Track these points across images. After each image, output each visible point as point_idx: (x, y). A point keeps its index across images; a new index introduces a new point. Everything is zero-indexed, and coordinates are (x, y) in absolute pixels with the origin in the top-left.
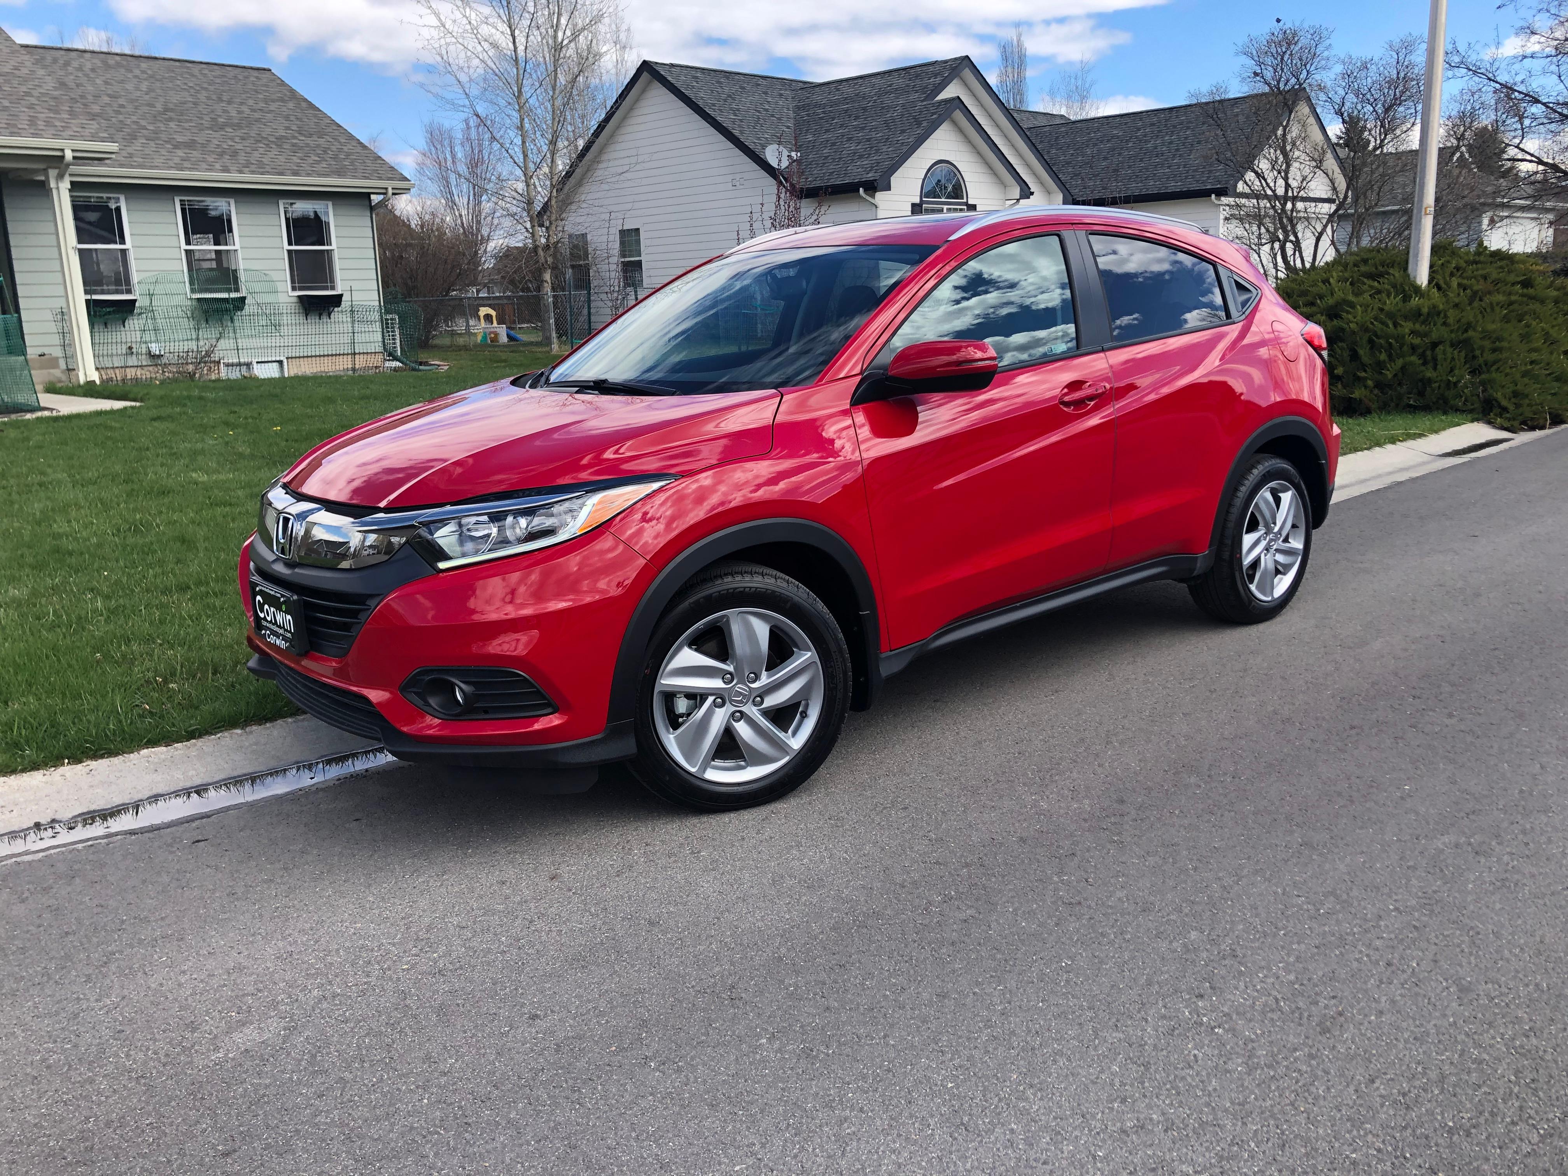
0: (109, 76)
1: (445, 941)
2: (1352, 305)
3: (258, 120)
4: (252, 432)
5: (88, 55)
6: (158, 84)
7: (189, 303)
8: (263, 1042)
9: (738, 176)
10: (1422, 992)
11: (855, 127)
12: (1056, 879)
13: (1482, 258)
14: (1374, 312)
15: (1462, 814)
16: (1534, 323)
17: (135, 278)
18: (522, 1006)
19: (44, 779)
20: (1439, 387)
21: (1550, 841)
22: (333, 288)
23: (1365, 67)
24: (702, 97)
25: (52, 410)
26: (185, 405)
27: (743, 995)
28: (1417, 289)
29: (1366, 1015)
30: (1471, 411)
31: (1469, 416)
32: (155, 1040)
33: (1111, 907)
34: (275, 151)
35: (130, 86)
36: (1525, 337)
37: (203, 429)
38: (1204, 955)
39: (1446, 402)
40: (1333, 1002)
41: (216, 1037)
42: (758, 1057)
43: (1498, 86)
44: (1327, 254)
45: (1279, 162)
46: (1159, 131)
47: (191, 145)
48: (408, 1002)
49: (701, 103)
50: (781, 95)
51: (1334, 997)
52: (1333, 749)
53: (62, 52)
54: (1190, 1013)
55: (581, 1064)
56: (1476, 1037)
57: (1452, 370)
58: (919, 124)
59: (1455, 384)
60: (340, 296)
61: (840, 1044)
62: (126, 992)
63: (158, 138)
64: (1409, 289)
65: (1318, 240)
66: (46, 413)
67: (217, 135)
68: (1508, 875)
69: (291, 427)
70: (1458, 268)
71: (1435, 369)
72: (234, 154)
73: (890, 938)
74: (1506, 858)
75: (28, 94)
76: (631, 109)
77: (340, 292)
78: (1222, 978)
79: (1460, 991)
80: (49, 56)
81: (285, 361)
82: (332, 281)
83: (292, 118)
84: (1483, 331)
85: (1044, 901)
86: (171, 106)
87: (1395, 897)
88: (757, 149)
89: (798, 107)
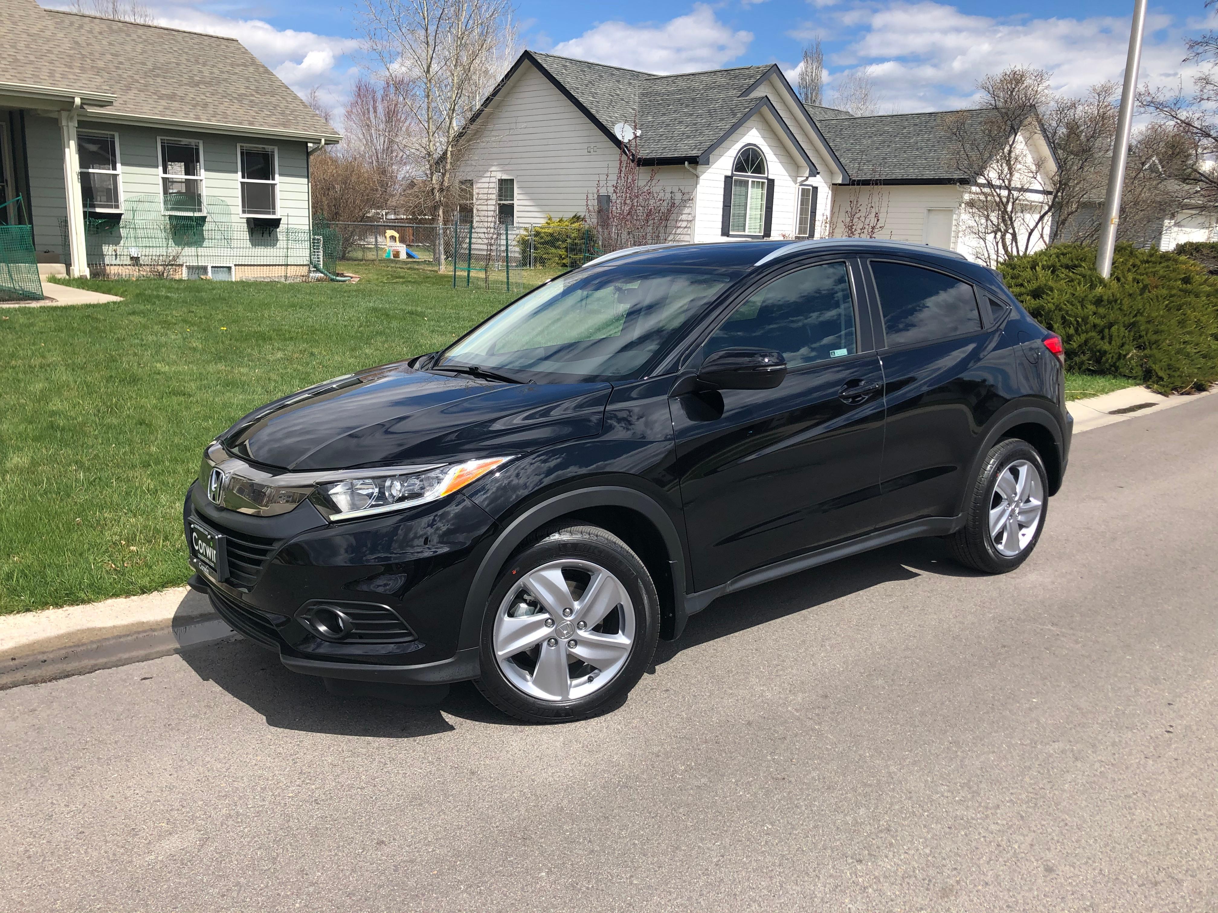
0: (112, 38)
1: (321, 776)
2: (1051, 289)
3: (225, 80)
4: (204, 330)
5: (97, 21)
6: (150, 47)
7: (163, 218)
8: (183, 849)
9: (592, 145)
10: (1019, 870)
11: (685, 113)
12: (769, 758)
13: (1153, 259)
14: (1068, 296)
15: (1071, 726)
16: (1189, 312)
17: (122, 197)
18: (372, 833)
19: (34, 619)
20: (1112, 357)
21: (1130, 754)
22: (274, 213)
23: (1074, 106)
24: (569, 82)
25: (52, 299)
26: (154, 303)
27: (533, 836)
28: (1101, 281)
29: (975, 886)
30: (1135, 378)
31: (1133, 381)
32: (106, 842)
33: (806, 784)
34: (236, 106)
35: (128, 48)
36: (1182, 323)
37: (167, 325)
38: (868, 828)
39: (1117, 369)
40: (955, 872)
41: (149, 843)
42: (538, 886)
43: (1179, 122)
44: (1037, 246)
45: (1005, 172)
46: (921, 131)
47: (172, 97)
48: (291, 824)
49: (567, 87)
50: (630, 83)
51: (955, 869)
52: (986, 664)
53: (78, 17)
54: (851, 874)
55: (411, 883)
56: (1051, 908)
57: (1123, 345)
58: (735, 115)
59: (1125, 356)
60: (279, 220)
61: (598, 881)
62: (86, 801)
63: (148, 90)
64: (1095, 281)
65: (1030, 234)
66: (48, 303)
67: (193, 90)
68: (1095, 779)
69: (235, 328)
70: (1134, 266)
71: (1110, 343)
72: (205, 105)
73: (643, 798)
74: (1097, 765)
75: (49, 51)
76: (514, 87)
77: (279, 217)
78: (878, 847)
79: (1046, 870)
80: (67, 20)
81: (233, 268)
82: (274, 208)
83: (251, 80)
84: (1148, 317)
85: (759, 775)
86: (159, 65)
87: (1011, 791)
88: (608, 125)
89: (643, 94)
